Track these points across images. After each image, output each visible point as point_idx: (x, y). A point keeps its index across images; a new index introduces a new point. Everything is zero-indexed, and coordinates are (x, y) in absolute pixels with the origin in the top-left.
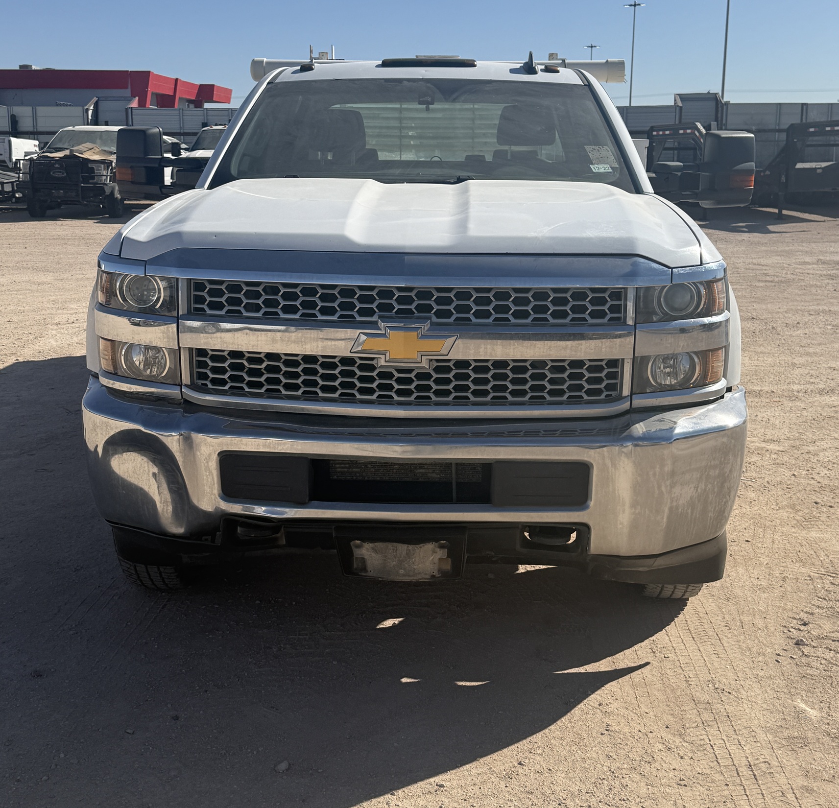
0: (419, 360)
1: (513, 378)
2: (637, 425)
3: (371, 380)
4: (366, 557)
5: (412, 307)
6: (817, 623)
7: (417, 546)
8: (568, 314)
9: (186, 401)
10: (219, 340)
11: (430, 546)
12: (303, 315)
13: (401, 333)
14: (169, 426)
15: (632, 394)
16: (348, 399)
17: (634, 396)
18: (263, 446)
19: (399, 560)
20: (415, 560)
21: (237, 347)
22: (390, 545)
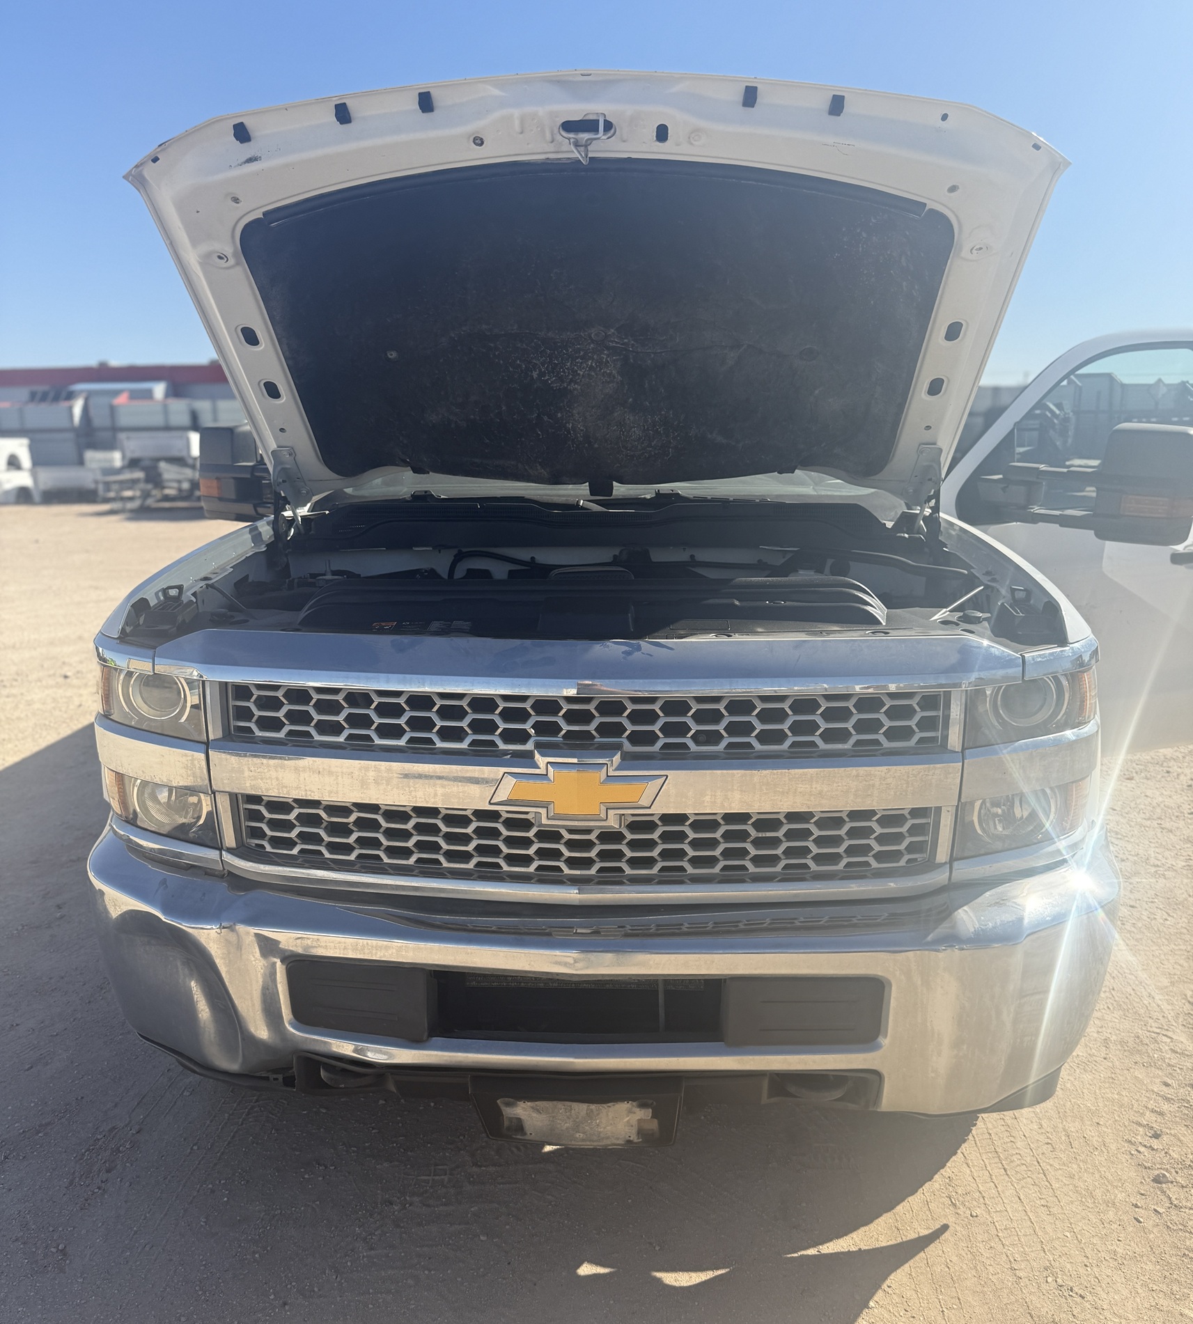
0: (603, 816)
1: (757, 838)
2: (960, 911)
3: (527, 843)
4: (522, 1118)
5: (592, 727)
6: (1173, 1132)
7: (604, 1105)
8: (851, 734)
9: (230, 873)
10: (275, 783)
11: (623, 1106)
12: (411, 740)
13: (573, 773)
14: (201, 914)
15: (952, 860)
16: (488, 873)
17: (956, 865)
18: (353, 951)
19: (575, 1121)
20: (601, 1122)
21: (303, 793)
22: (560, 1105)
